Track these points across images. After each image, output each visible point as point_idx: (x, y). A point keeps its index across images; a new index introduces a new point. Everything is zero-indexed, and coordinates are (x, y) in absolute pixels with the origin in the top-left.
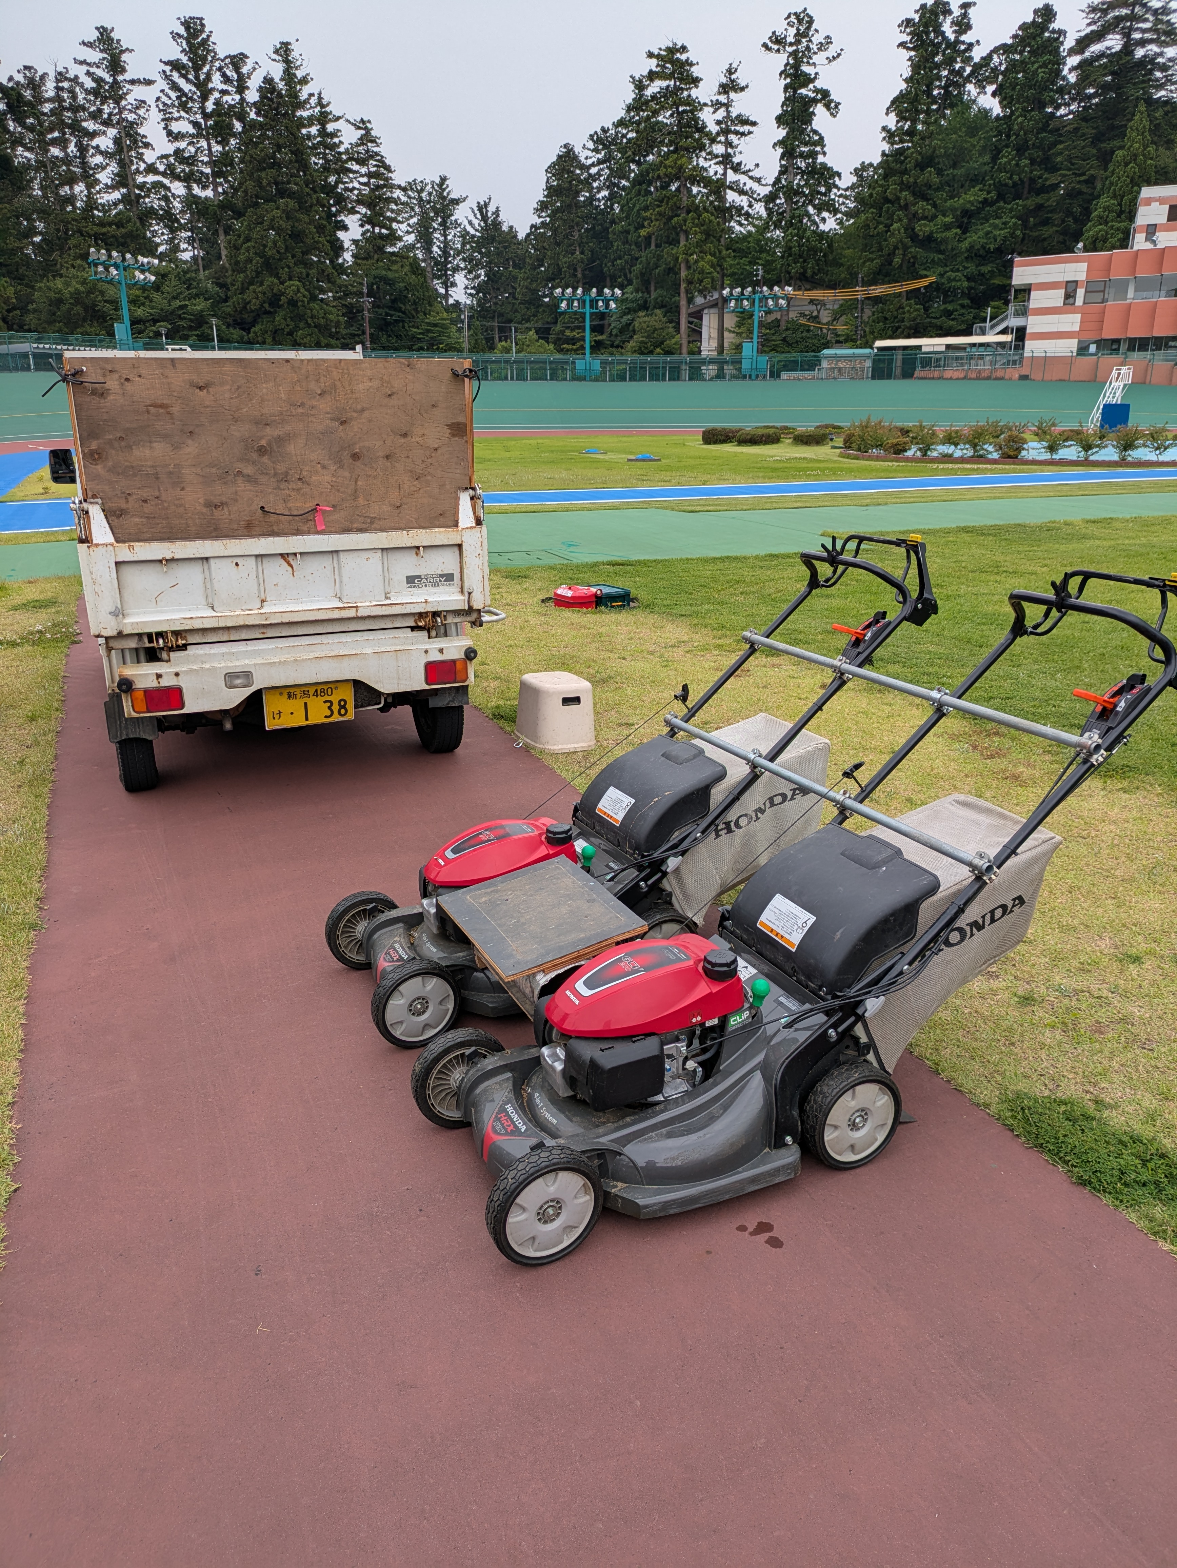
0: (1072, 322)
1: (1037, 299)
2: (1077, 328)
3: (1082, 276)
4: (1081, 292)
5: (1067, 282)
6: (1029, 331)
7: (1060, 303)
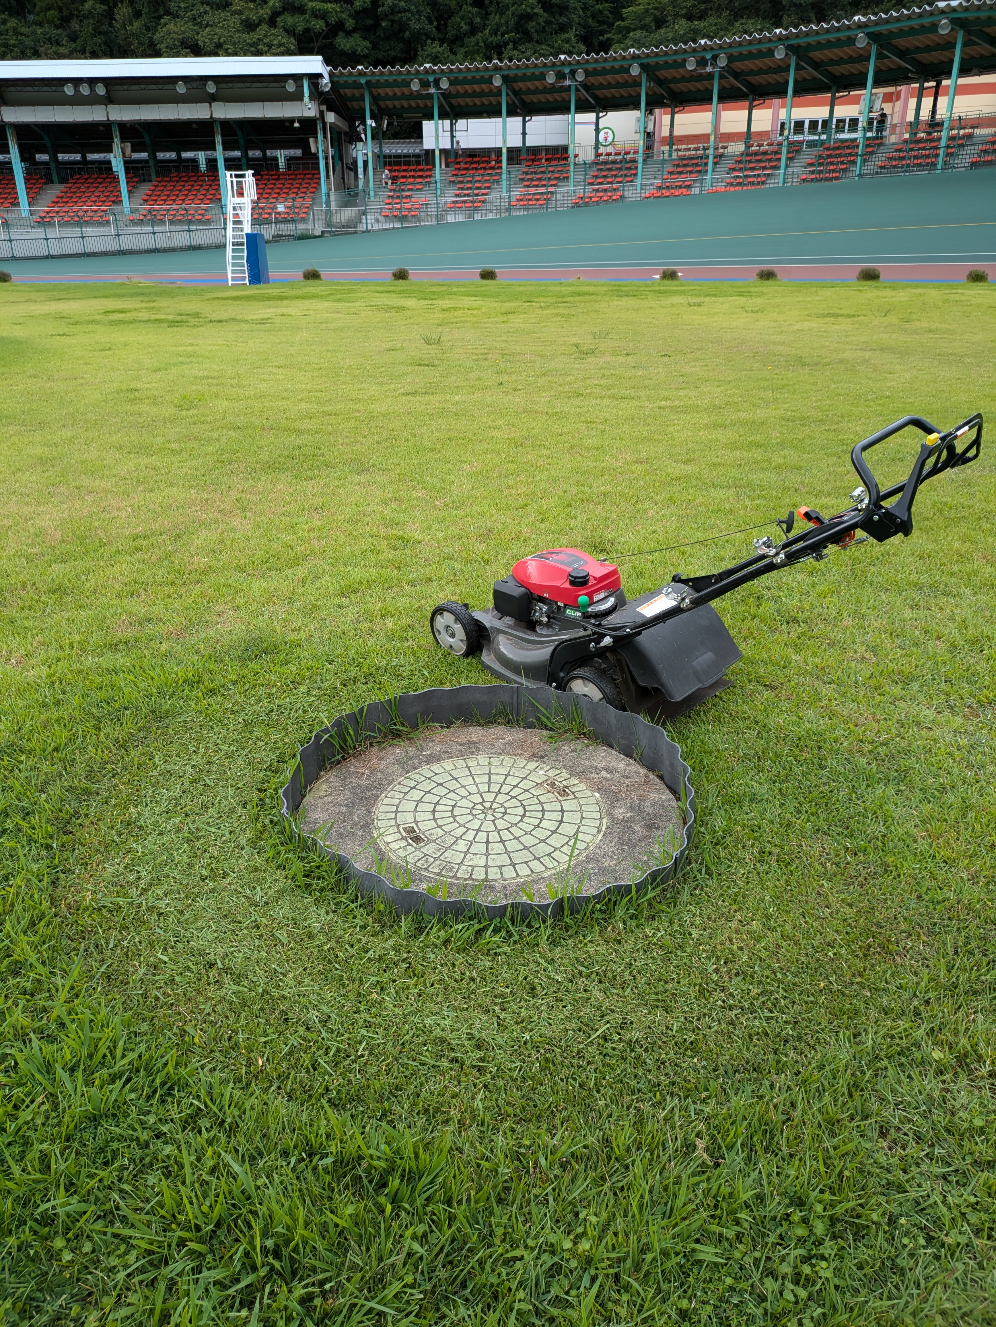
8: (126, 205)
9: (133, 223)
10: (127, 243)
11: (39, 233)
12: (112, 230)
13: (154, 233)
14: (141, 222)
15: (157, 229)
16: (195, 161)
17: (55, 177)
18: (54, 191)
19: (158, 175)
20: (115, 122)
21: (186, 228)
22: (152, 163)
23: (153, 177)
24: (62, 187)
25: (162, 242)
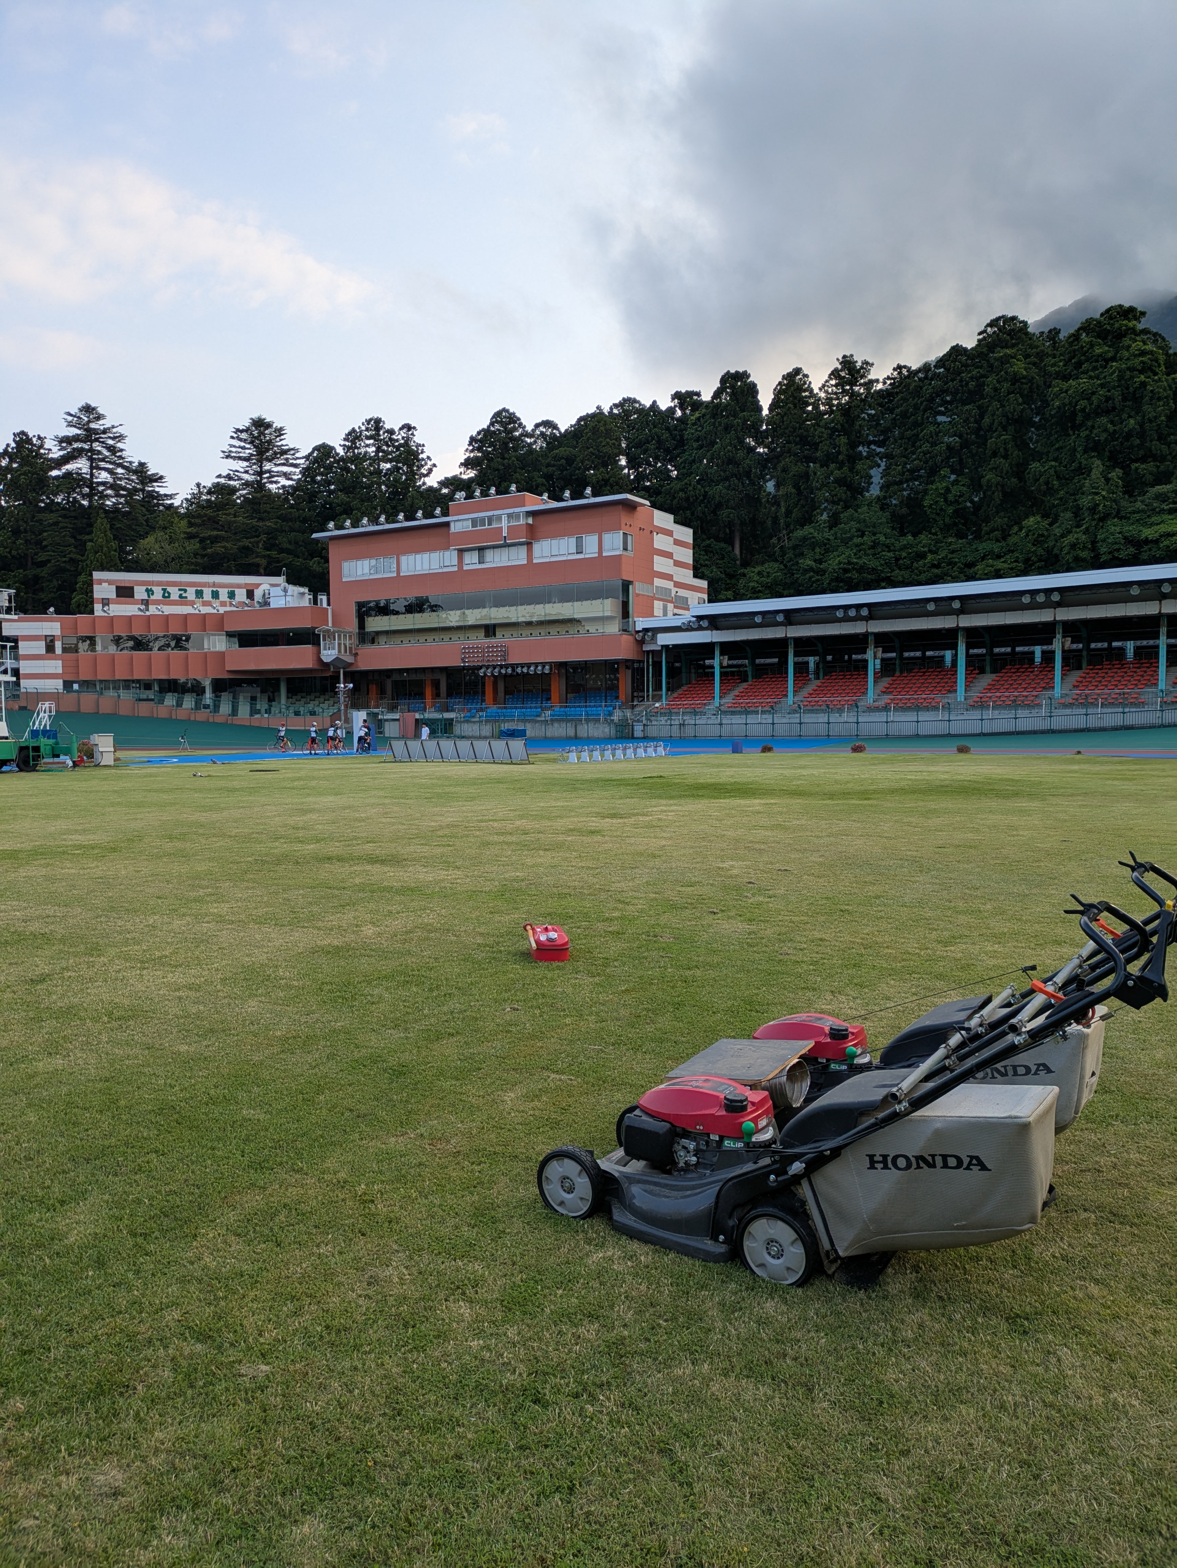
0: (55, 666)
1: (24, 648)
2: (60, 671)
3: (57, 632)
4: (58, 645)
5: (46, 636)
6: (21, 672)
7: (43, 651)
8: (1058, 691)
9: (1065, 706)
10: (1057, 723)
11: (976, 714)
12: (1043, 712)
13: (1087, 715)
14: (1070, 705)
15: (1090, 711)
16: (1122, 650)
17: (988, 668)
18: (987, 679)
19: (1089, 664)
20: (1059, 622)
21: (1121, 710)
22: (1084, 653)
23: (1084, 665)
24: (993, 676)
25: (1093, 722)
